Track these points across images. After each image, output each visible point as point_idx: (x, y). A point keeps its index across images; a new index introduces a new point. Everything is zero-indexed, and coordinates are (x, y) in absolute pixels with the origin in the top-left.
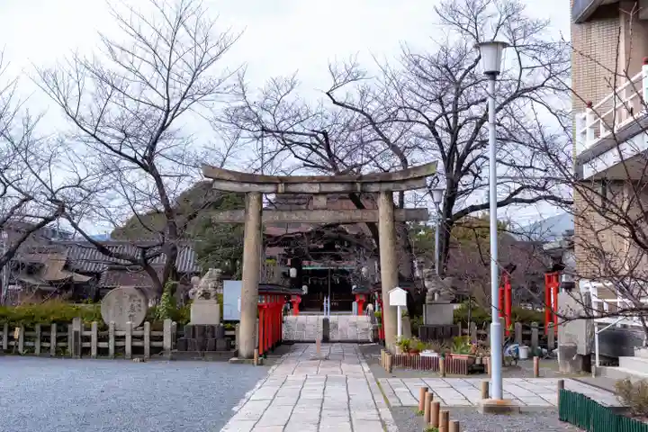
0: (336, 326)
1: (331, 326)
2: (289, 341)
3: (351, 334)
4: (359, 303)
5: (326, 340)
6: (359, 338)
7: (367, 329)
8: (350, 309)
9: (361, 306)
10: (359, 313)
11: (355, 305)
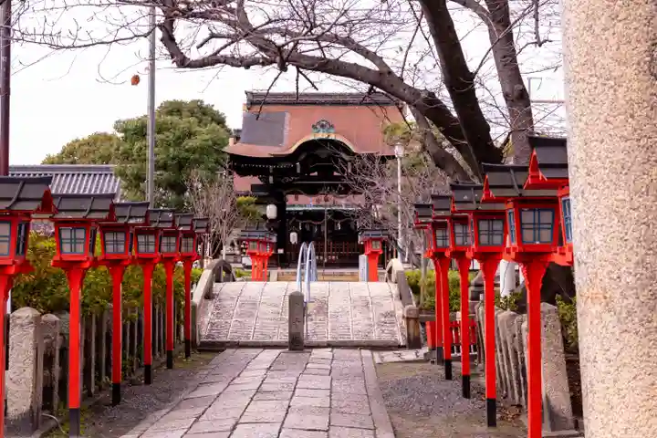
0: (323, 308)
1: (311, 308)
2: (214, 344)
3: (356, 325)
4: (373, 254)
5: (297, 344)
6: (375, 336)
7: (392, 314)
8: (356, 265)
9: (375, 262)
10: (373, 277)
11: (363, 259)
